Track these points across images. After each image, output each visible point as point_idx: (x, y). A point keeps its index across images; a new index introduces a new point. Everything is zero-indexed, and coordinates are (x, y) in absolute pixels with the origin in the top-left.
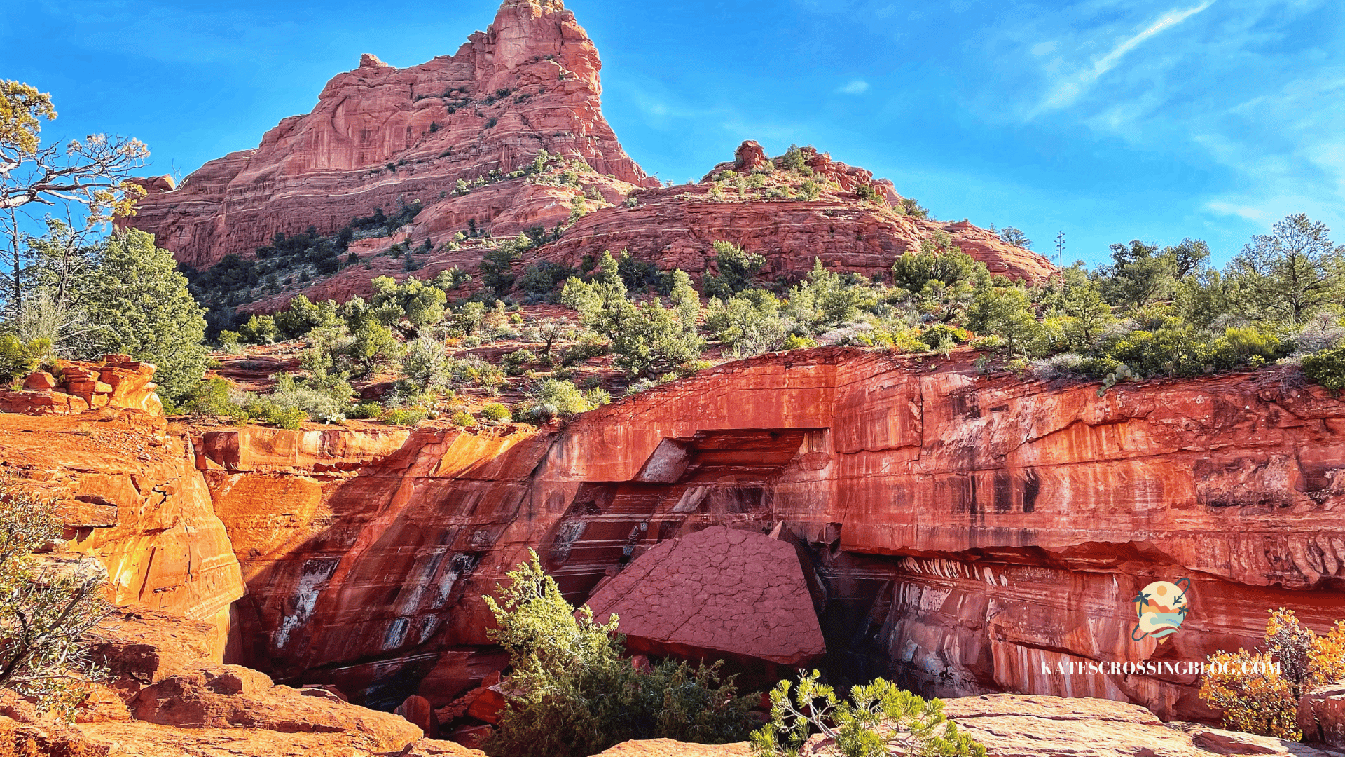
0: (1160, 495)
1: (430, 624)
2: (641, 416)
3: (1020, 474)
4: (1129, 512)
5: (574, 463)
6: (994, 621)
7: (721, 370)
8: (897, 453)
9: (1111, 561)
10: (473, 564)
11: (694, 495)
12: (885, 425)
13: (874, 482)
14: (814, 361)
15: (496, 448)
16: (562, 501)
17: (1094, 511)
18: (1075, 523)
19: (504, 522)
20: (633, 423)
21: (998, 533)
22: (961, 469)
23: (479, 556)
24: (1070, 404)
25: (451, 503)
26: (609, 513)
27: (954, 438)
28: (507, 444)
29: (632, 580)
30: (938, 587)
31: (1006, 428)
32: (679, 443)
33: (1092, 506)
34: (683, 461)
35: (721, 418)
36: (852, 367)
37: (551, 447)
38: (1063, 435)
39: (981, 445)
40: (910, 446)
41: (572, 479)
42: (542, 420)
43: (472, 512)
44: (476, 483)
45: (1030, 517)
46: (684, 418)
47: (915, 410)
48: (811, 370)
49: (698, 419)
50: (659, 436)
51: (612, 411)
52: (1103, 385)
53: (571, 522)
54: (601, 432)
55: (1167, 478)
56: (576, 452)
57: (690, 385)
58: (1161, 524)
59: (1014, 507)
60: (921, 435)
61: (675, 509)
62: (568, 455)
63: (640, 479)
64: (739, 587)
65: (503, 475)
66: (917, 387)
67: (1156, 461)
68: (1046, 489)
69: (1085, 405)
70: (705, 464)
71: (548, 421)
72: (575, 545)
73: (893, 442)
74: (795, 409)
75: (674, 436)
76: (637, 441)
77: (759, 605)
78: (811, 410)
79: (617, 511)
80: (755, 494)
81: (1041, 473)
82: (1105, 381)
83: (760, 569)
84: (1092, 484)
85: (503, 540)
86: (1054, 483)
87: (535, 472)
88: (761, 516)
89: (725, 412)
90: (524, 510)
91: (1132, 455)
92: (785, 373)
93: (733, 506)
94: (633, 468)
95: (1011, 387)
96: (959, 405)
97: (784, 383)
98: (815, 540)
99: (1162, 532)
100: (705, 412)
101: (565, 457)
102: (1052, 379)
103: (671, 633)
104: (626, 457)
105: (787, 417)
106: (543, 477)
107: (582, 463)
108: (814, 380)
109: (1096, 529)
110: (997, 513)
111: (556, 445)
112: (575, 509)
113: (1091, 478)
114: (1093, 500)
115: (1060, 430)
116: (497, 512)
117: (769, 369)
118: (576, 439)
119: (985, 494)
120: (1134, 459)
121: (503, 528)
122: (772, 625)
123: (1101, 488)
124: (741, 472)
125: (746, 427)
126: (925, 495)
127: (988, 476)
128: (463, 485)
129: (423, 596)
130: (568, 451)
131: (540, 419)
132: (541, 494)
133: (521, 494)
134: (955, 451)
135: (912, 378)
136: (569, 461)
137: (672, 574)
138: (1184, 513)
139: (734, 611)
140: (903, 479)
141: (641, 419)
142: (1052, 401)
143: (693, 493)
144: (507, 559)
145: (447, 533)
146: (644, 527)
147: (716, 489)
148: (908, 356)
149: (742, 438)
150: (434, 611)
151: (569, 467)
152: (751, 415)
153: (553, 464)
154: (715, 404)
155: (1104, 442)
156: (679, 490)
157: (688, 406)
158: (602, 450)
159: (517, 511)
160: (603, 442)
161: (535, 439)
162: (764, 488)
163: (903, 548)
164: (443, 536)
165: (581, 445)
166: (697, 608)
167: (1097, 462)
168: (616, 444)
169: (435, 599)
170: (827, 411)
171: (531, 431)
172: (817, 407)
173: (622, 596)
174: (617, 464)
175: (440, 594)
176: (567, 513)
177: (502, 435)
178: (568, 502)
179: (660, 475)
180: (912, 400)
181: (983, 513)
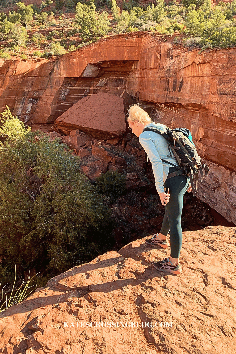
0: (209, 90)
1: (27, 117)
2: (81, 56)
3: (179, 80)
4: (201, 94)
5: (62, 71)
6: (173, 123)
7: (105, 40)
8: (153, 70)
9: (197, 108)
10: (36, 101)
11: (103, 81)
12: (151, 60)
13: (148, 79)
14: (135, 37)
15: (34, 66)
16: (60, 83)
17: (194, 93)
18: (189, 96)
19: (44, 89)
20: (78, 58)
21: (172, 98)
22: (166, 77)
23: (38, 99)
24: (193, 56)
25: (24, 83)
26: (76, 87)
27: (166, 66)
28: (38, 65)
29: (76, 108)
30: (163, 111)
31: (178, 63)
32: (95, 65)
33: (194, 91)
34: (97, 70)
35: (105, 57)
36: (146, 39)
37: (54, 66)
38: (190, 67)
39: (172, 68)
40: (156, 68)
41: (62, 76)
42: (50, 57)
43: (32, 86)
44: (31, 77)
45: (180, 94)
46: (94, 57)
47: (158, 56)
48: (134, 40)
49: (98, 57)
50: (87, 63)
51: (72, 54)
52: (201, 49)
53: (64, 89)
54: (69, 61)
55: (212, 84)
56: (62, 68)
57: (95, 45)
58: (208, 99)
59: (177, 90)
60: (159, 64)
61: (97, 86)
62: (60, 68)
63: (82, 77)
64: (105, 111)
65: (39, 75)
66: (160, 47)
67: (210, 78)
68: (184, 85)
69: (196, 57)
70: (105, 71)
71: (51, 57)
72: (66, 96)
73: (152, 67)
74: (128, 54)
75: (91, 63)
76: (80, 64)
77: (109, 117)
78: (134, 54)
79: (79, 86)
80: (121, 81)
81: (184, 79)
82: (202, 48)
83: (112, 106)
84: (195, 84)
85: (44, 94)
86: (186, 83)
87: (50, 74)
88: (123, 88)
89: (107, 55)
90: (49, 85)
91: (205, 75)
92: (125, 41)
93: (115, 85)
94: (80, 73)
95: (181, 49)
96: (169, 55)
97: (125, 45)
98: (134, 96)
99: (207, 101)
100: (100, 55)
101: (59, 69)
102: (190, 46)
103: (84, 124)
104: (77, 69)
105: (126, 56)
106: (53, 75)
107: (64, 71)
108: (135, 44)
109: (193, 99)
110: (173, 92)
111: (56, 65)
112: (64, 85)
113: (195, 82)
114: (194, 89)
115: (190, 65)
116: (40, 86)
117: (121, 39)
118: (62, 63)
119: (171, 85)
120: (205, 77)
121: (44, 91)
122: (112, 123)
123: (197, 86)
124: (117, 74)
125: (113, 60)
126: (158, 85)
127: (172, 79)
128: (26, 78)
129: (22, 110)
130: (60, 67)
131: (49, 56)
132: (53, 80)
133: (47, 81)
134: (166, 70)
135: (158, 44)
136: (60, 70)
137: (86, 107)
138: (213, 96)
139: (102, 118)
140: (154, 79)
141: (81, 57)
142: (190, 54)
143: (103, 80)
144: (46, 100)
145: (25, 93)
146: (88, 91)
147: (109, 79)
148: (160, 36)
149: (114, 63)
150: (27, 114)
151: (61, 72)
152: (115, 55)
153: (56, 71)
154: (104, 52)
155: (200, 70)
156: (98, 79)
157: (95, 52)
158: (69, 67)
159: (47, 86)
160: (70, 64)
161: (47, 63)
162: (124, 79)
163: (152, 100)
164: (24, 93)
165: (64, 65)
166: (92, 117)
167: (197, 77)
168: (74, 65)
169: (26, 111)
170: (138, 54)
171: (46, 60)
172: (136, 53)
173: (72, 113)
174: (74, 72)
175: (28, 110)
176: (62, 86)
177: (36, 62)
178: (62, 83)
179: (89, 75)
180: (158, 52)
181: (169, 91)
